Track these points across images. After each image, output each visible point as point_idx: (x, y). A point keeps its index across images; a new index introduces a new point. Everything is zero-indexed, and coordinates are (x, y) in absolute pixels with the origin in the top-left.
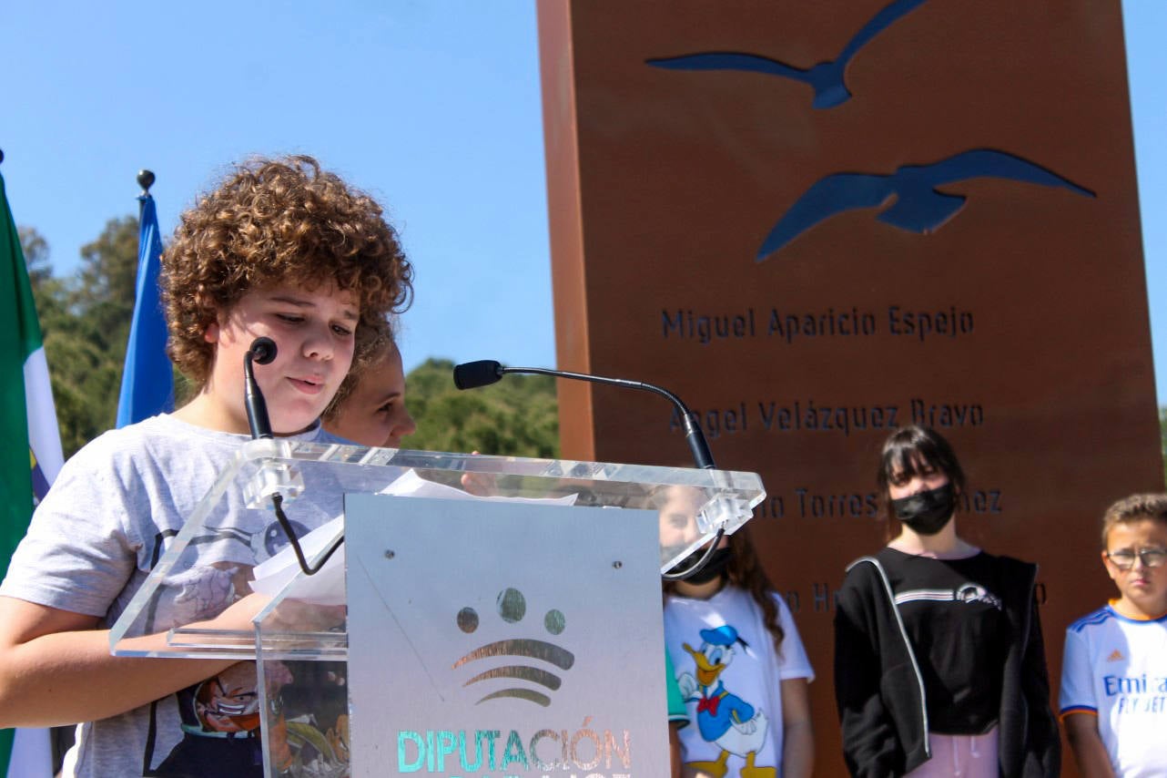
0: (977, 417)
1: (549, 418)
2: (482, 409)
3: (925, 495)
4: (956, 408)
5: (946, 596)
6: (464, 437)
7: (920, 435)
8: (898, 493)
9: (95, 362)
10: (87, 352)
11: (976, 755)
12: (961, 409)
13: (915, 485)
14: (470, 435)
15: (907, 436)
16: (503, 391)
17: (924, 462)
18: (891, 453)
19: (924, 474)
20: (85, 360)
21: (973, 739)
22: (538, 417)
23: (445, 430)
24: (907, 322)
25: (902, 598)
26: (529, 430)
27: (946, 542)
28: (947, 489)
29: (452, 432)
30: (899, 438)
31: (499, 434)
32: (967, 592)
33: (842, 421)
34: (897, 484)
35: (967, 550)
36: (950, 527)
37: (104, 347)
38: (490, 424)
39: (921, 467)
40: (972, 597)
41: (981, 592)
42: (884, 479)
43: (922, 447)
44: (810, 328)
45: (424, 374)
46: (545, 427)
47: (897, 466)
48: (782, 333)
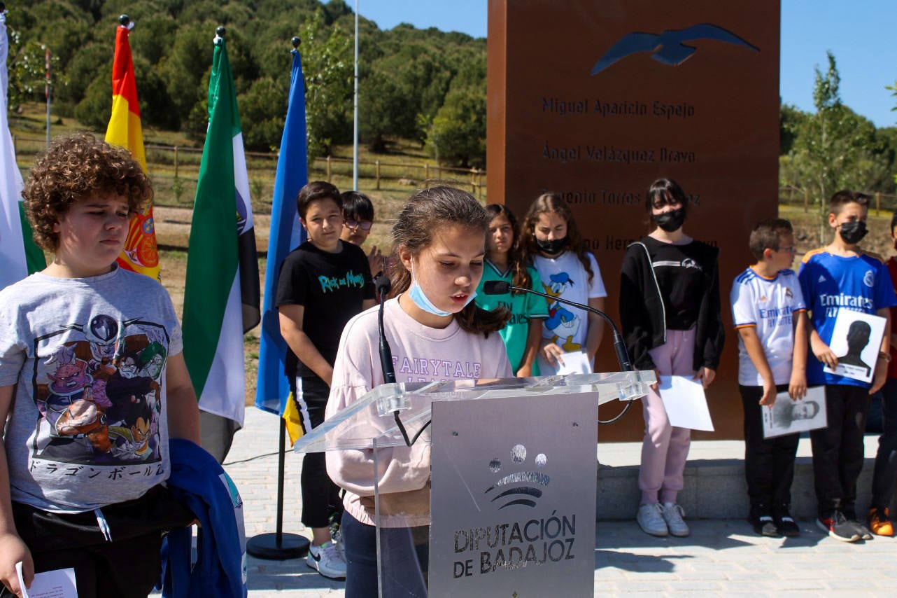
0: (692, 158)
1: (456, 55)
2: (426, 52)
3: (671, 213)
4: (682, 154)
5: (677, 264)
6: (417, 64)
7: (668, 183)
8: (657, 212)
9: (251, 17)
10: (247, 12)
11: (685, 340)
12: (684, 155)
13: (666, 209)
14: (419, 64)
15: (662, 184)
16: (434, 40)
17: (671, 196)
18: (654, 193)
19: (671, 203)
20: (246, 16)
21: (684, 332)
22: (450, 54)
23: (409, 60)
24: (661, 109)
25: (656, 264)
26: (446, 62)
27: (678, 236)
28: (681, 210)
29: (411, 61)
30: (658, 185)
31: (433, 63)
32: (687, 262)
33: (626, 157)
34: (657, 208)
35: (687, 240)
36: (680, 229)
37: (255, 9)
38: (429, 59)
39: (670, 200)
40: (689, 265)
41: (693, 262)
42: (649, 205)
43: (669, 188)
44: (615, 110)
45: (399, 30)
46: (453, 59)
47: (657, 199)
48: (601, 111)
